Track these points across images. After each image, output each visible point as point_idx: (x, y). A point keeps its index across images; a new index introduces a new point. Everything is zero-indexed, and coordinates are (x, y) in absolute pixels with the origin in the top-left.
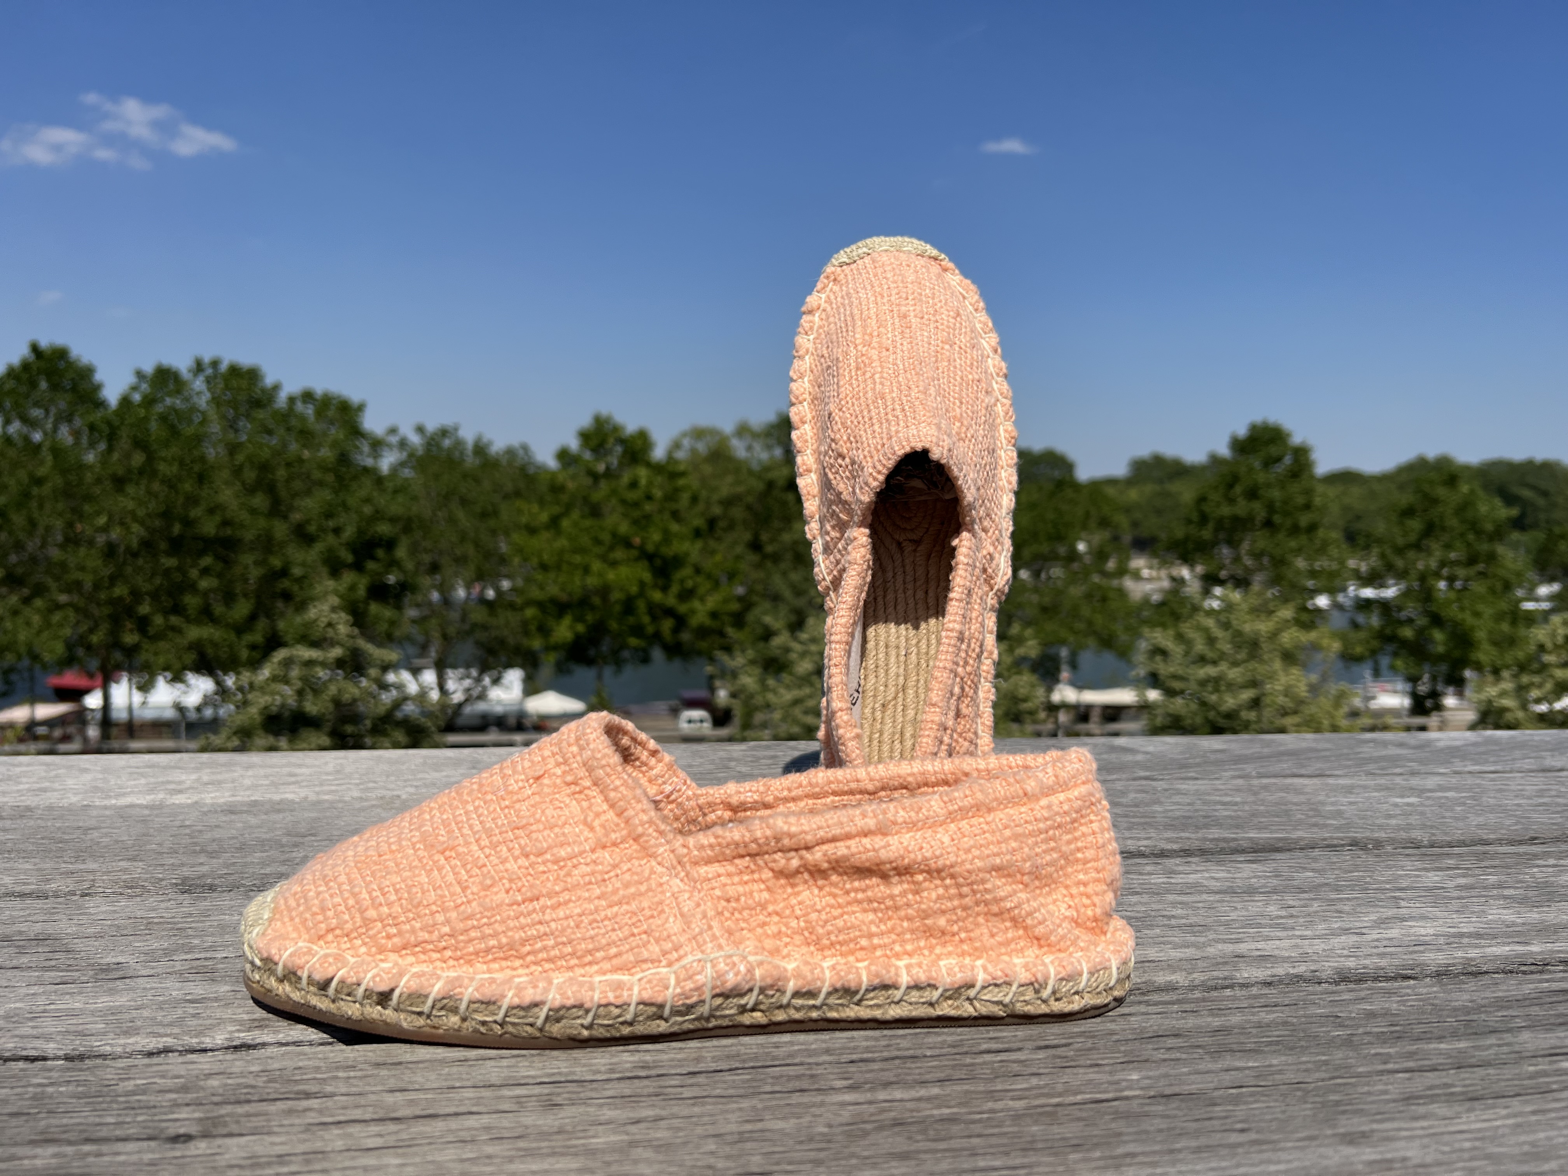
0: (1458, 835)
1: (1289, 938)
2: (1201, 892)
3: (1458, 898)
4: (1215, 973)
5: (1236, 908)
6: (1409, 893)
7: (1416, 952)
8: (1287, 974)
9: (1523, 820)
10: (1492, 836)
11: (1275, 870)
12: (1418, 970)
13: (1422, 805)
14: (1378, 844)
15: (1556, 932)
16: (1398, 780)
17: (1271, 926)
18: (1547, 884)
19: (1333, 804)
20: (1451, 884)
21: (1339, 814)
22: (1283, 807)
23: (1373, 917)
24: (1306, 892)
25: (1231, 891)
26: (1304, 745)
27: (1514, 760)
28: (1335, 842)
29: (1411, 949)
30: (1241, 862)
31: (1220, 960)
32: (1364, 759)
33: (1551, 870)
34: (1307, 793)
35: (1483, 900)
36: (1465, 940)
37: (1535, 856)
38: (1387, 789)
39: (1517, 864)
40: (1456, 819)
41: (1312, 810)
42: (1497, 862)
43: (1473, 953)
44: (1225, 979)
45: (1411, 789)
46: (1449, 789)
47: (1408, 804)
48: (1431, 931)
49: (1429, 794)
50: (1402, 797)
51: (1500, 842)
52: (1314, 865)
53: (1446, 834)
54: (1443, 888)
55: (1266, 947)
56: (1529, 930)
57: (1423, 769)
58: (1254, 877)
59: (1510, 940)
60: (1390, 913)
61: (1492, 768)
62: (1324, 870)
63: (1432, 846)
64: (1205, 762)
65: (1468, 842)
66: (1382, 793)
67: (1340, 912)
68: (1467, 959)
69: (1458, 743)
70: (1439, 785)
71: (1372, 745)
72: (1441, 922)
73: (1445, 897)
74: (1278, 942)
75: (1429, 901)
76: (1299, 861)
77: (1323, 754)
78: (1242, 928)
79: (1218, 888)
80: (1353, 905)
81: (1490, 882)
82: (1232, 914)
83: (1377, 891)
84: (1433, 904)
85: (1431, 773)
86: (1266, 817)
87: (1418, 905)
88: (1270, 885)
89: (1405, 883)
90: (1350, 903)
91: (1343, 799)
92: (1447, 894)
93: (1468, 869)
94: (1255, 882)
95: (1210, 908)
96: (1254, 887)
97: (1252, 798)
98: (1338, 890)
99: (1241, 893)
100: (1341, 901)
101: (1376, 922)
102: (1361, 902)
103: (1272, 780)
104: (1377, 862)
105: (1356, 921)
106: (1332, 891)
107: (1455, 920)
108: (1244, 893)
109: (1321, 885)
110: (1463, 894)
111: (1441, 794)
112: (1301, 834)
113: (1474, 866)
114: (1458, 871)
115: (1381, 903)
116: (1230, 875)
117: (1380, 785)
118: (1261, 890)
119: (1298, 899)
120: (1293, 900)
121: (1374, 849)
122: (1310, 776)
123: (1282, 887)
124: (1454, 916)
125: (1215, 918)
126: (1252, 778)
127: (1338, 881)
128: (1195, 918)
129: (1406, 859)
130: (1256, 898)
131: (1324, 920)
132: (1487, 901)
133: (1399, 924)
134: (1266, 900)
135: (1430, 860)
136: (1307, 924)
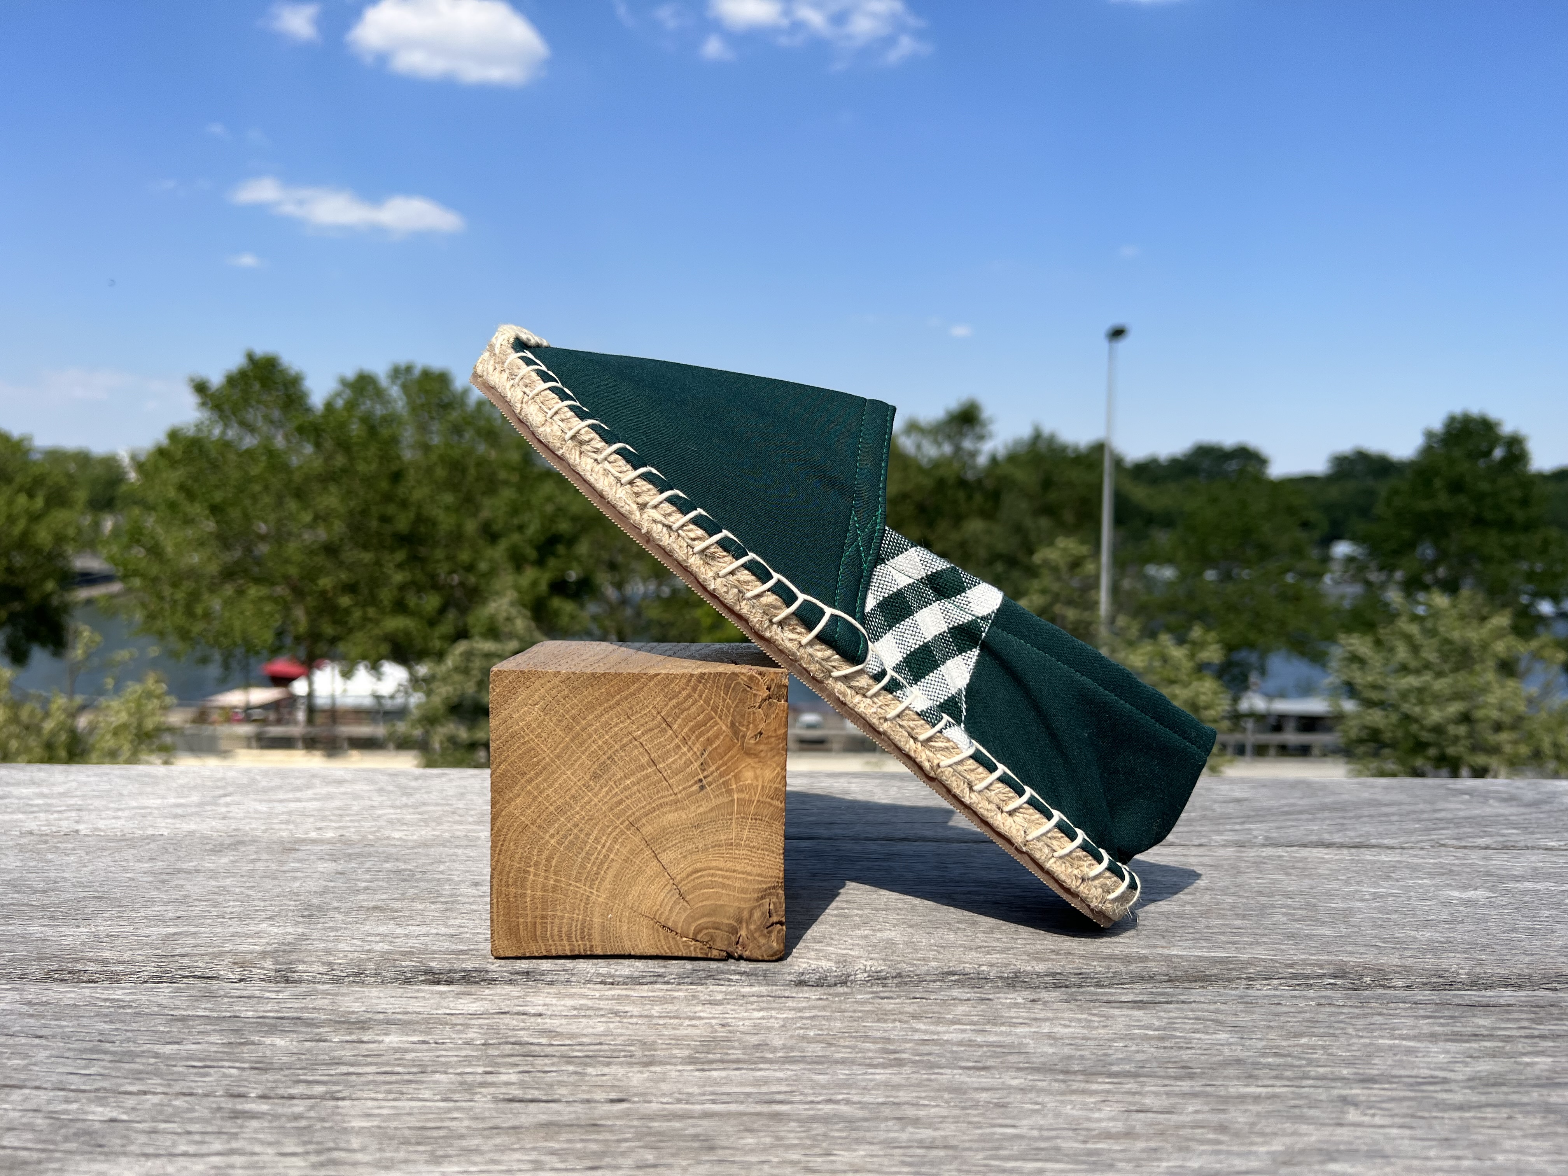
0: (1521, 964)
2: (1008, 1067)
3: (1461, 1108)
5: (1043, 1107)
6: (1377, 1092)
11: (1170, 1025)
13: (1491, 904)
14: (1382, 977)
16: (1475, 857)
17: (1073, 1158)
19: (1346, 897)
20: (1462, 1072)
21: (1346, 915)
22: (1264, 900)
23: (1277, 1146)
24: (1191, 1077)
25: (1061, 1069)
26: (1366, 795)
28: (1308, 970)
32: (1441, 819)
34: (1320, 875)
35: (1504, 1113)
38: (1451, 872)
40: (1533, 932)
41: (1307, 906)
45: (1489, 874)
46: (1547, 877)
47: (1468, 902)
49: (1511, 885)
50: (1465, 888)
53: (1501, 962)
54: (1445, 1081)
57: (1522, 839)
58: (1122, 1038)
60: (1312, 1136)
62: (1254, 1028)
63: (1474, 983)
64: (1204, 817)
65: (1536, 978)
66: (1438, 880)
70: (1535, 869)
71: (1467, 797)
73: (1437, 1105)
75: (1405, 1111)
76: (1223, 1007)
77: (1385, 810)
78: (1017, 1160)
79: (1042, 1059)
80: (1258, 1114)
81: (1537, 1070)
82: (1024, 1122)
83: (1319, 1083)
84: (1407, 1120)
85: (1533, 848)
86: (1222, 917)
87: (1378, 1120)
88: (1139, 1057)
89: (1379, 1065)
90: (1255, 1108)
91: (1368, 889)
92: (1445, 1096)
93: (1508, 1039)
94: (1117, 1050)
95: (998, 1105)
96: (1109, 1059)
97: (1227, 881)
98: (1250, 1076)
99: (1075, 1073)
100: (1242, 1102)
101: (1274, 1161)
102: (1278, 1106)
103: (1280, 851)
104: (1357, 1017)
105: (1239, 1155)
106: (1238, 1078)
107: (1429, 1164)
108: (1083, 1072)
109: (1226, 1064)
110: (1475, 1098)
111: (1529, 885)
112: (1261, 953)
113: (1523, 1032)
114: (1488, 1044)
115: (1312, 1112)
116: (1085, 1031)
117: (1442, 866)
118: (1115, 1068)
119: (1168, 1094)
120: (1156, 1094)
121: (1368, 987)
122: (1342, 846)
123: (1155, 1064)
124: (1432, 1153)
125: (988, 1131)
126: (1253, 845)
127: (1264, 1055)
128: (953, 1127)
129: (1409, 1013)
130: (1095, 1087)
131: (1181, 1150)
132: (1510, 1118)
133: (1317, 1167)
134: (1108, 1092)
135: (1451, 1017)
136: (1144, 1155)
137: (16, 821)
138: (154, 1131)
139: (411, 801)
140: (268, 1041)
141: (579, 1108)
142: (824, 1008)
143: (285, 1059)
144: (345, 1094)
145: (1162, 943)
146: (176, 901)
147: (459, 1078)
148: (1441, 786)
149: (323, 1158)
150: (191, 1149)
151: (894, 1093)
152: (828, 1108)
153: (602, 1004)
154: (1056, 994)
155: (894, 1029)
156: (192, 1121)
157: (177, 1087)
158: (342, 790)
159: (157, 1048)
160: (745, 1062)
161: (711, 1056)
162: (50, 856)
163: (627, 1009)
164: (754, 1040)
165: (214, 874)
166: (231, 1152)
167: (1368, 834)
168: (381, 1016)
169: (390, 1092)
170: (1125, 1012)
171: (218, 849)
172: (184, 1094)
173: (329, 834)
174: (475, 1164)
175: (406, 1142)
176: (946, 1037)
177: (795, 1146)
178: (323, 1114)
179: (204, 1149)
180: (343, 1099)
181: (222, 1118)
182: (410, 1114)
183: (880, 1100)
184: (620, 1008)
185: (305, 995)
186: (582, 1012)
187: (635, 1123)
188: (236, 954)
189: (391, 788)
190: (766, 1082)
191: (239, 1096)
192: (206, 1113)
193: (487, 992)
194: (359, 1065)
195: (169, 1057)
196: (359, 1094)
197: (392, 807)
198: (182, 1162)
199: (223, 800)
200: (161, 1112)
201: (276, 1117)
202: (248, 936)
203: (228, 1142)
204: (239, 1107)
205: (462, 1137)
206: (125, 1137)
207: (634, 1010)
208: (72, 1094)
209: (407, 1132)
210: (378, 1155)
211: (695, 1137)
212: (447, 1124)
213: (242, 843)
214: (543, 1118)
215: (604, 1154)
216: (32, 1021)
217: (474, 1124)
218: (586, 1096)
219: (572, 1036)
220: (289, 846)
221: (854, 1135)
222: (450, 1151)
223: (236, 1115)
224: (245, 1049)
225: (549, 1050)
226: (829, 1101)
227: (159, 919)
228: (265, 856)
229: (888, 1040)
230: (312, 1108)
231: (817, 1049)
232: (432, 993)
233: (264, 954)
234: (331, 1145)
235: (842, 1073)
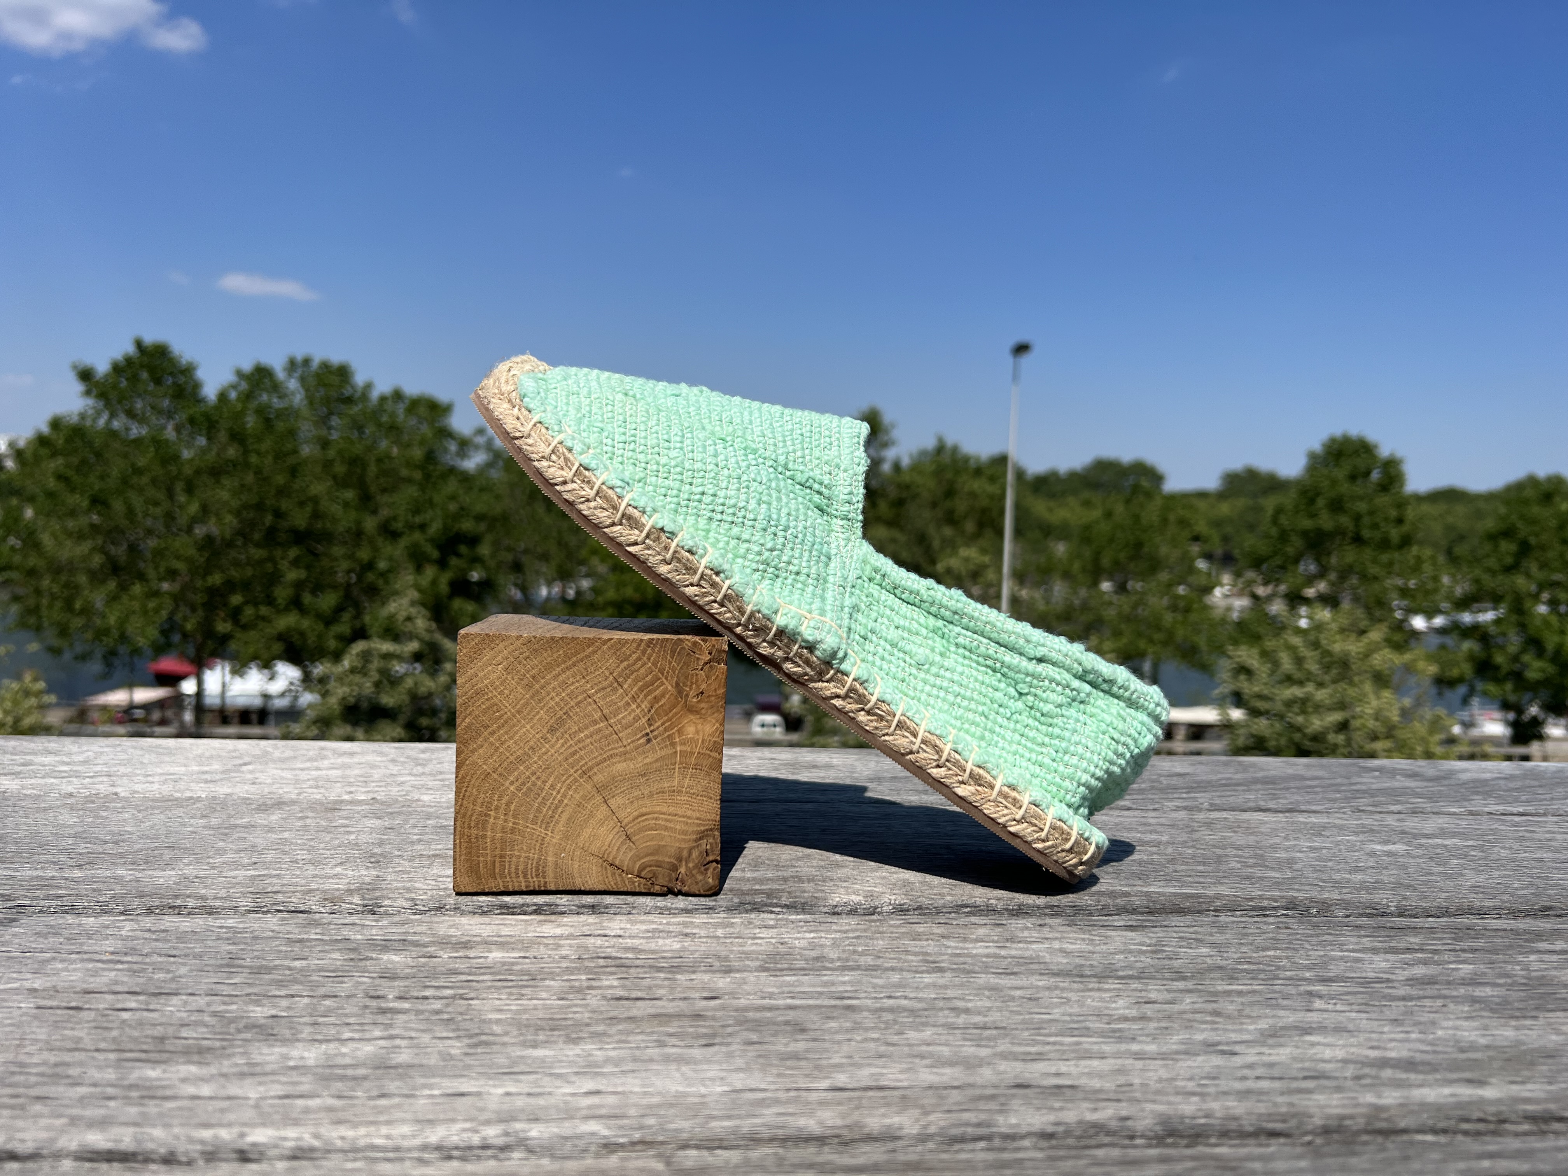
0: (1440, 899)
1: (1117, 1055)
2: (1033, 973)
3: (1404, 999)
4: (966, 1116)
5: (1069, 1000)
6: (1335, 988)
7: (1300, 1091)
8: (1080, 1122)
9: (1538, 882)
10: (1487, 904)
11: (1160, 942)
12: (1293, 1123)
13: (1408, 855)
14: (1325, 909)
15: (1532, 1064)
16: (1390, 820)
17: (1102, 1034)
18: (1543, 981)
19: (1286, 849)
20: (1402, 975)
21: (1290, 863)
22: (1219, 851)
23: (1263, 1024)
24: (1184, 978)
25: (1076, 974)
26: (1290, 771)
27: (1552, 799)
28: (1265, 903)
29: (1295, 1085)
30: (1116, 928)
31: (990, 1091)
32: (1357, 791)
33: (1555, 957)
34: (1262, 833)
35: (1439, 1002)
36: (1388, 1073)
37: (1539, 936)
38: (1372, 831)
39: (1510, 947)
40: (1446, 876)
41: (1256, 856)
42: (1481, 943)
43: (1390, 1098)
44: (979, 1125)
45: (1403, 832)
46: (1454, 835)
47: (1389, 854)
48: (1340, 1054)
49: (1423, 841)
50: (1385, 843)
51: (1497, 912)
52: (1219, 938)
53: (1423, 897)
54: (1388, 980)
55: (1074, 1070)
56: (1491, 1059)
57: (1429, 806)
58: (1122, 952)
59: (1455, 1076)
60: (1290, 1018)
61: (1521, 810)
62: (1229, 945)
63: (1401, 915)
64: (1152, 788)
65: (1453, 910)
66: (1361, 837)
67: (1217, 1013)
68: (1379, 1109)
69: (1488, 776)
70: (1442, 829)
71: (1377, 773)
72: (1362, 1037)
73: (1385, 997)
74: (1095, 1063)
75: (1360, 1001)
76: (1200, 930)
77: (1309, 783)
78: (1057, 1035)
79: (1060, 967)
80: (1242, 1004)
81: (1461, 974)
82: (1056, 1011)
83: (1288, 982)
84: (1363, 1007)
85: (1438, 813)
86: (1187, 863)
87: (1339, 1007)
88: (1138, 965)
89: (1334, 970)
90: (1240, 1000)
91: (1305, 844)
92: (1390, 991)
93: (1435, 952)
94: (1119, 960)
95: (1030, 999)
96: (1113, 967)
97: (1184, 837)
98: (1232, 978)
99: (1089, 976)
100: (1229, 996)
101: (1262, 1034)
102: (1257, 998)
103: (1225, 815)
104: (1311, 936)
105: (1234, 1031)
106: (1222, 979)
107: (1385, 1036)
108: (1095, 976)
109: (1211, 969)
110: (1414, 992)
111: (1439, 841)
112: (1223, 890)
113: (1447, 947)
114: (1420, 955)
115: (1285, 1002)
116: (1090, 948)
117: (1363, 826)
118: (1121, 973)
119: (1167, 990)
120: (1158, 991)
121: (1315, 916)
122: (1276, 811)
123: (1152, 970)
124: (1386, 1029)
125: (1027, 1017)
126: (1200, 810)
127: (1240, 963)
128: (998, 1014)
129: (1353, 933)
130: (1106, 986)
131: (1187, 1028)
132: (1444, 1006)
133: (1297, 1038)
134: (1119, 989)
135: (1387, 936)
136: (1158, 1032)
137: (52, 784)
138: (315, 1024)
139: (427, 770)
140: (385, 957)
141: (681, 1004)
142: (865, 930)
143: (407, 971)
144: (472, 995)
145: (1140, 882)
146: (246, 850)
147: (568, 984)
148: (1354, 765)
149: (475, 1040)
150: (356, 1036)
151: (942, 991)
152: (891, 1002)
153: (671, 928)
154: (1058, 921)
155: (929, 945)
156: (346, 1015)
157: (322, 991)
158: (356, 760)
159: (287, 963)
160: (810, 969)
161: (779, 966)
162: (104, 814)
163: (694, 931)
164: (813, 954)
165: (270, 829)
166: (392, 1037)
167: (1298, 802)
168: (479, 939)
169: (511, 994)
170: (1120, 933)
171: (264, 808)
172: (329, 996)
173: (362, 797)
174: (608, 1043)
175: (539, 1029)
176: (974, 952)
177: (872, 1028)
178: (460, 1010)
179: (368, 1036)
180: (472, 999)
181: (372, 1013)
182: (536, 1009)
183: (933, 996)
184: (688, 931)
185: (403, 923)
186: (655, 934)
187: (732, 1013)
188: (324, 891)
189: (402, 759)
190: (833, 984)
191: (378, 997)
192: (356, 1010)
193: (565, 919)
194: (475, 974)
195: (302, 970)
196: (484, 995)
197: (411, 774)
198: (352, 1045)
199: (244, 768)
200: (316, 1010)
201: (418, 1012)
202: (329, 877)
203: (386, 1030)
204: (384, 1005)
205: (587, 1025)
206: (291, 1028)
207: (703, 933)
208: (226, 999)
209: (539, 1022)
210: (521, 1038)
211: (787, 1023)
212: (570, 1016)
213: (284, 803)
214: (652, 1011)
215: (714, 1035)
216: (159, 945)
217: (595, 1016)
218: (683, 995)
219: (653, 952)
220: (330, 806)
221: (918, 1020)
222: (581, 1035)
223: (383, 1011)
224: (368, 963)
225: (638, 962)
226: (890, 997)
227: (236, 865)
228: (310, 814)
229: (927, 954)
230: (448, 1005)
231: (869, 960)
232: (517, 921)
233: (350, 892)
234: (477, 1031)
235: (895, 977)
